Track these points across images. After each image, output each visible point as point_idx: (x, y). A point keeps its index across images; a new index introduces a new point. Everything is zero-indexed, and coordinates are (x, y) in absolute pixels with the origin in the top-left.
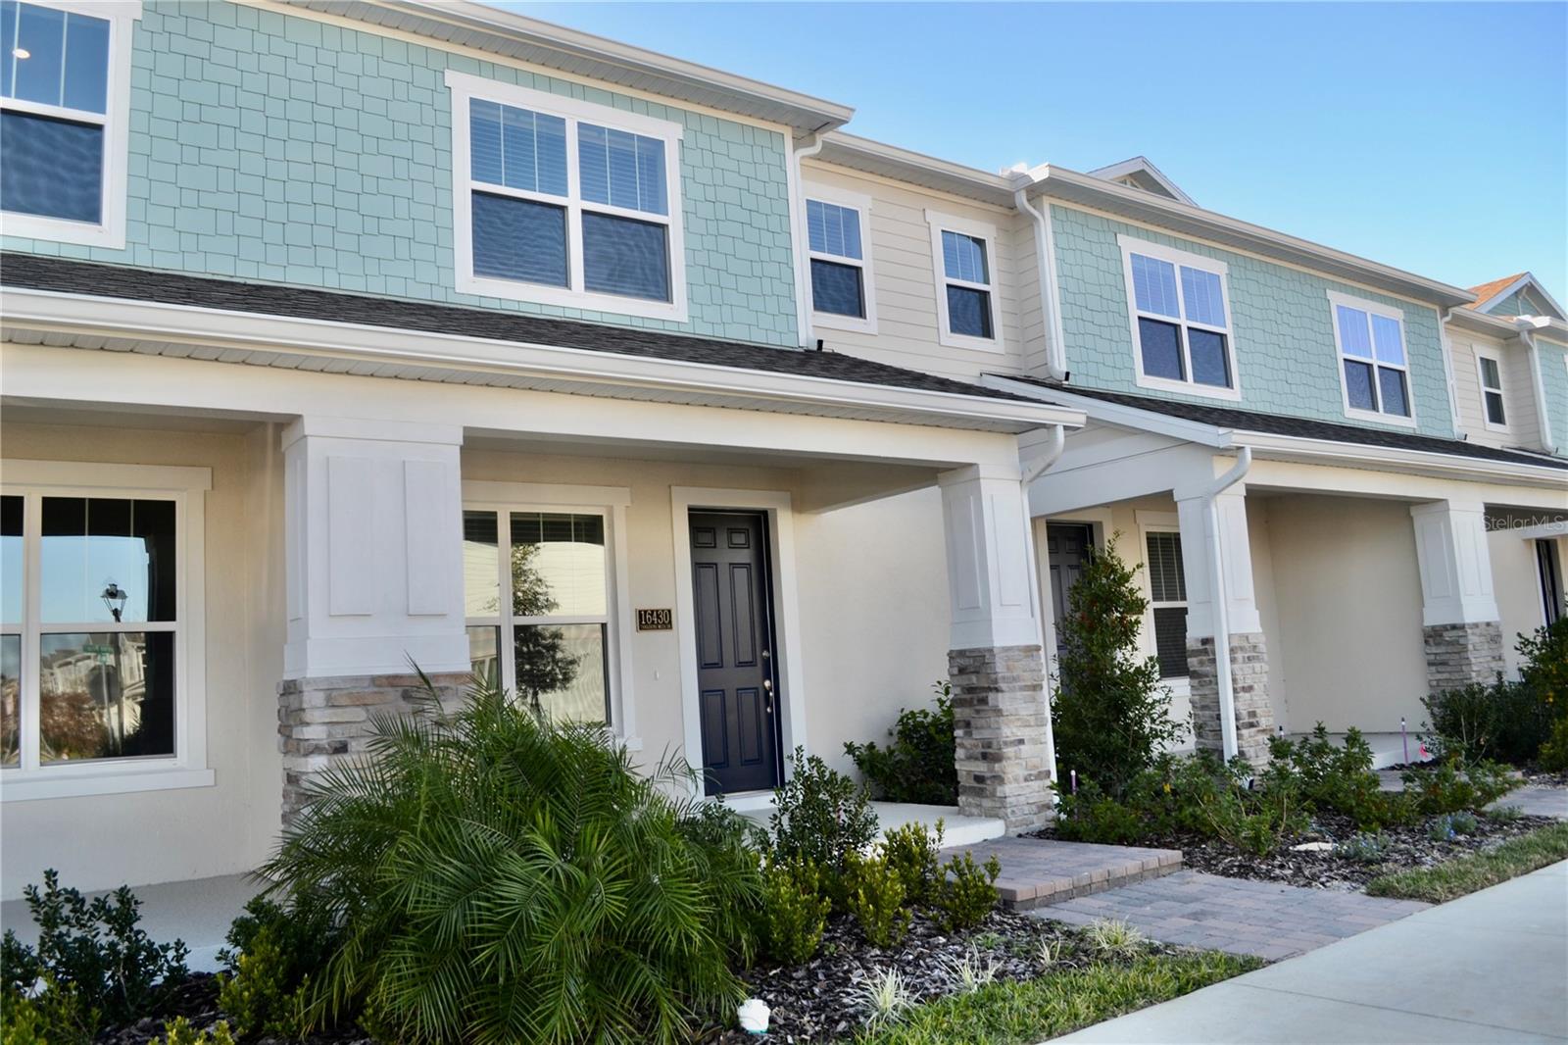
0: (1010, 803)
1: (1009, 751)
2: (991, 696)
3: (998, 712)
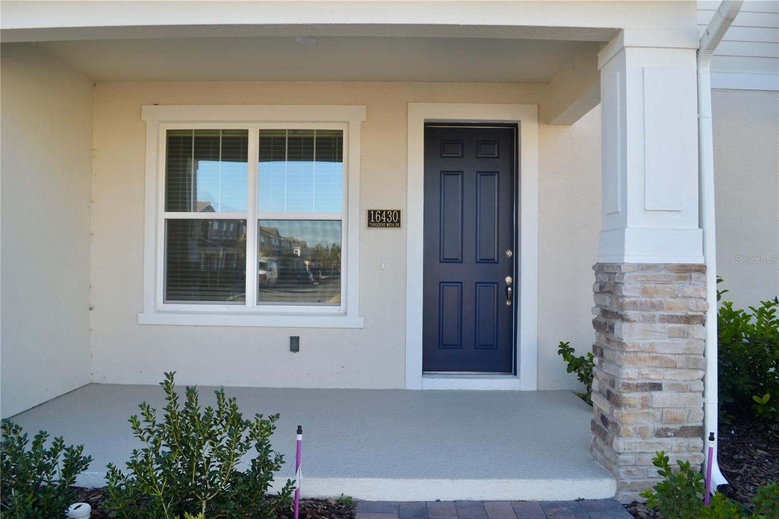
1: (633, 397)
2: (618, 324)
3: (621, 344)
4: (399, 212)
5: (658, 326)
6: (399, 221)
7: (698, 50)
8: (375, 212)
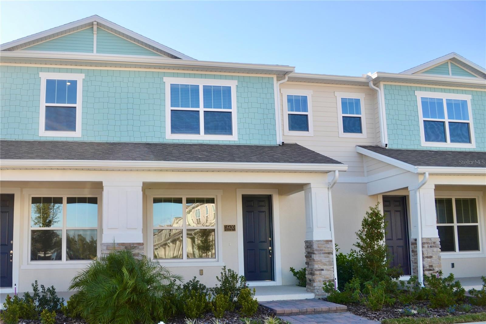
0: (316, 288)
1: (317, 272)
2: (312, 255)
3: (314, 260)
4: (235, 226)
5: (322, 255)
6: (235, 229)
7: (328, 188)
8: (227, 226)
